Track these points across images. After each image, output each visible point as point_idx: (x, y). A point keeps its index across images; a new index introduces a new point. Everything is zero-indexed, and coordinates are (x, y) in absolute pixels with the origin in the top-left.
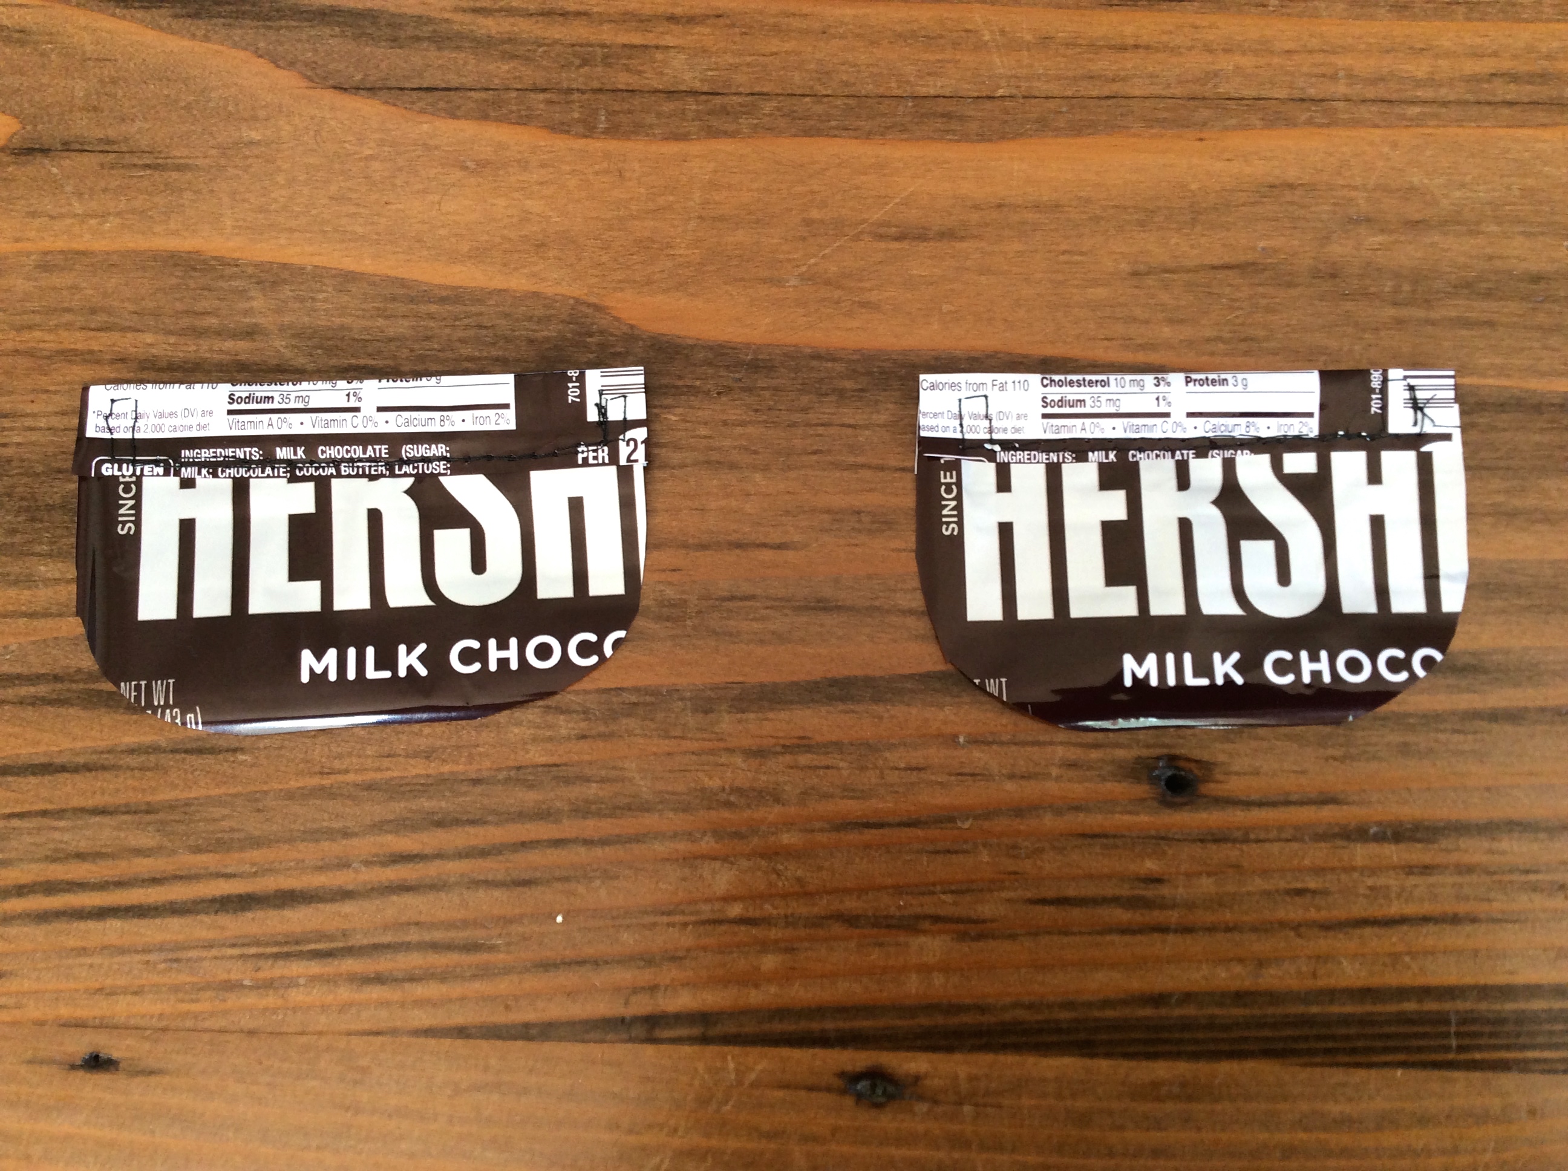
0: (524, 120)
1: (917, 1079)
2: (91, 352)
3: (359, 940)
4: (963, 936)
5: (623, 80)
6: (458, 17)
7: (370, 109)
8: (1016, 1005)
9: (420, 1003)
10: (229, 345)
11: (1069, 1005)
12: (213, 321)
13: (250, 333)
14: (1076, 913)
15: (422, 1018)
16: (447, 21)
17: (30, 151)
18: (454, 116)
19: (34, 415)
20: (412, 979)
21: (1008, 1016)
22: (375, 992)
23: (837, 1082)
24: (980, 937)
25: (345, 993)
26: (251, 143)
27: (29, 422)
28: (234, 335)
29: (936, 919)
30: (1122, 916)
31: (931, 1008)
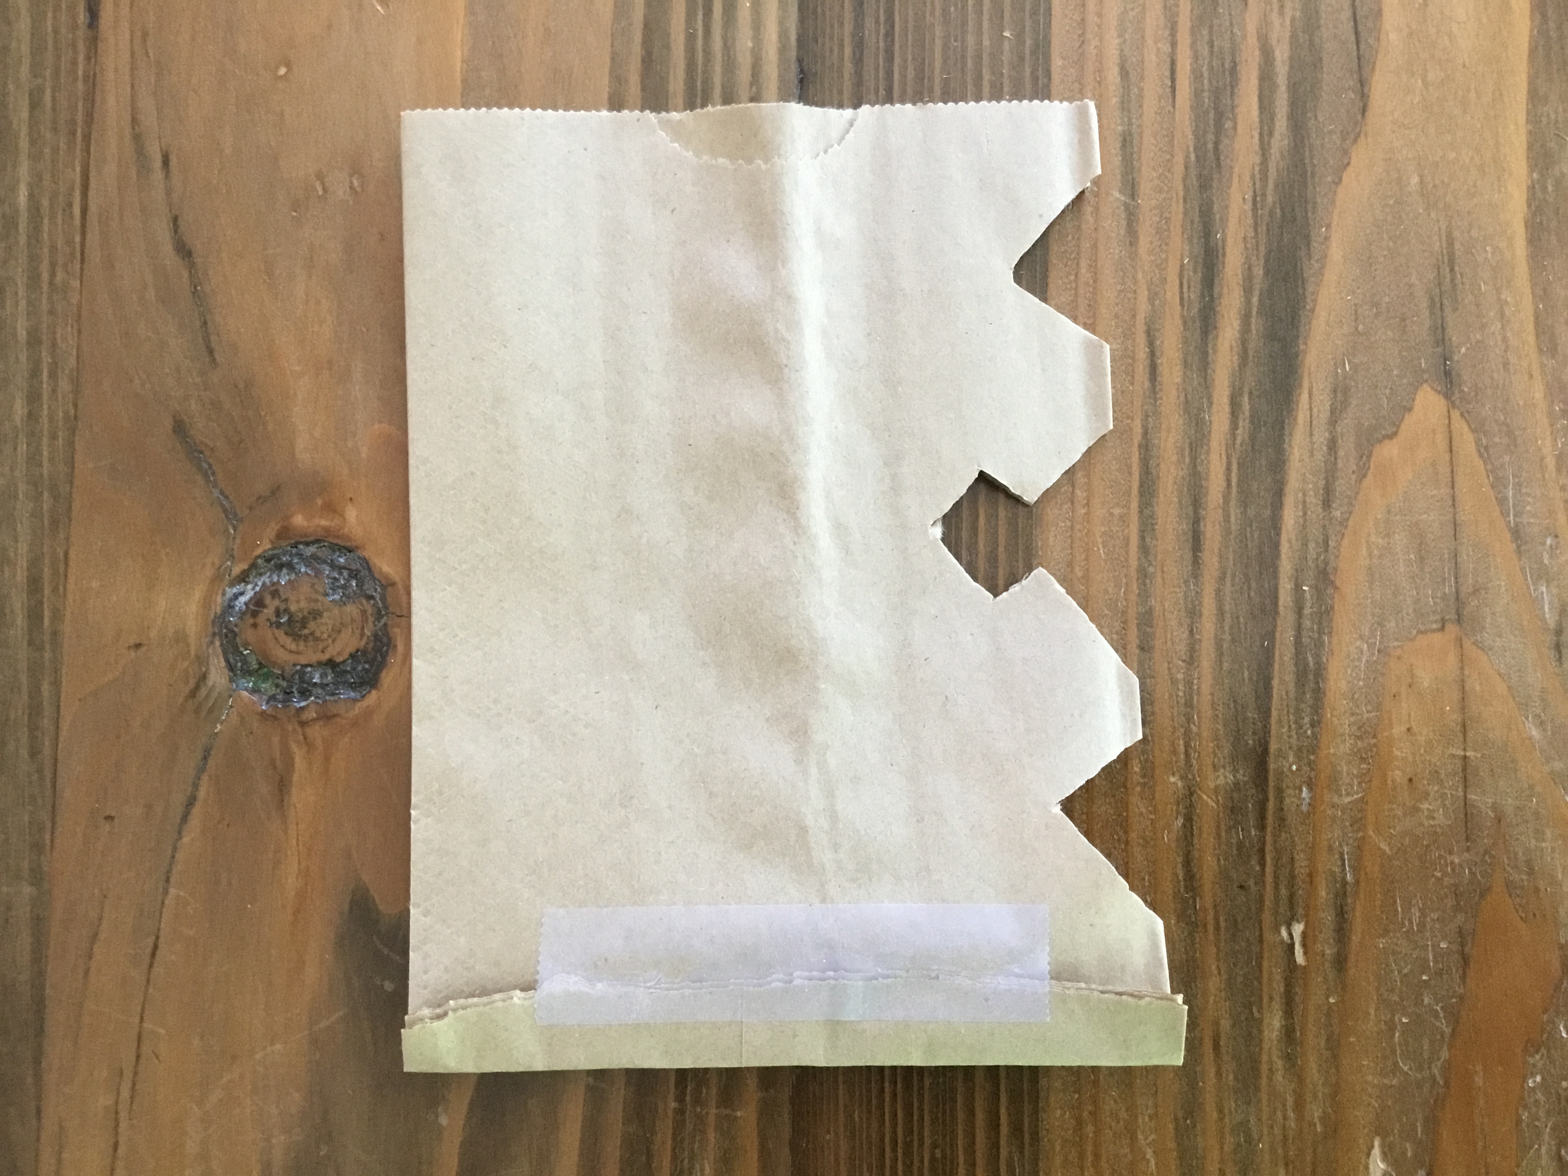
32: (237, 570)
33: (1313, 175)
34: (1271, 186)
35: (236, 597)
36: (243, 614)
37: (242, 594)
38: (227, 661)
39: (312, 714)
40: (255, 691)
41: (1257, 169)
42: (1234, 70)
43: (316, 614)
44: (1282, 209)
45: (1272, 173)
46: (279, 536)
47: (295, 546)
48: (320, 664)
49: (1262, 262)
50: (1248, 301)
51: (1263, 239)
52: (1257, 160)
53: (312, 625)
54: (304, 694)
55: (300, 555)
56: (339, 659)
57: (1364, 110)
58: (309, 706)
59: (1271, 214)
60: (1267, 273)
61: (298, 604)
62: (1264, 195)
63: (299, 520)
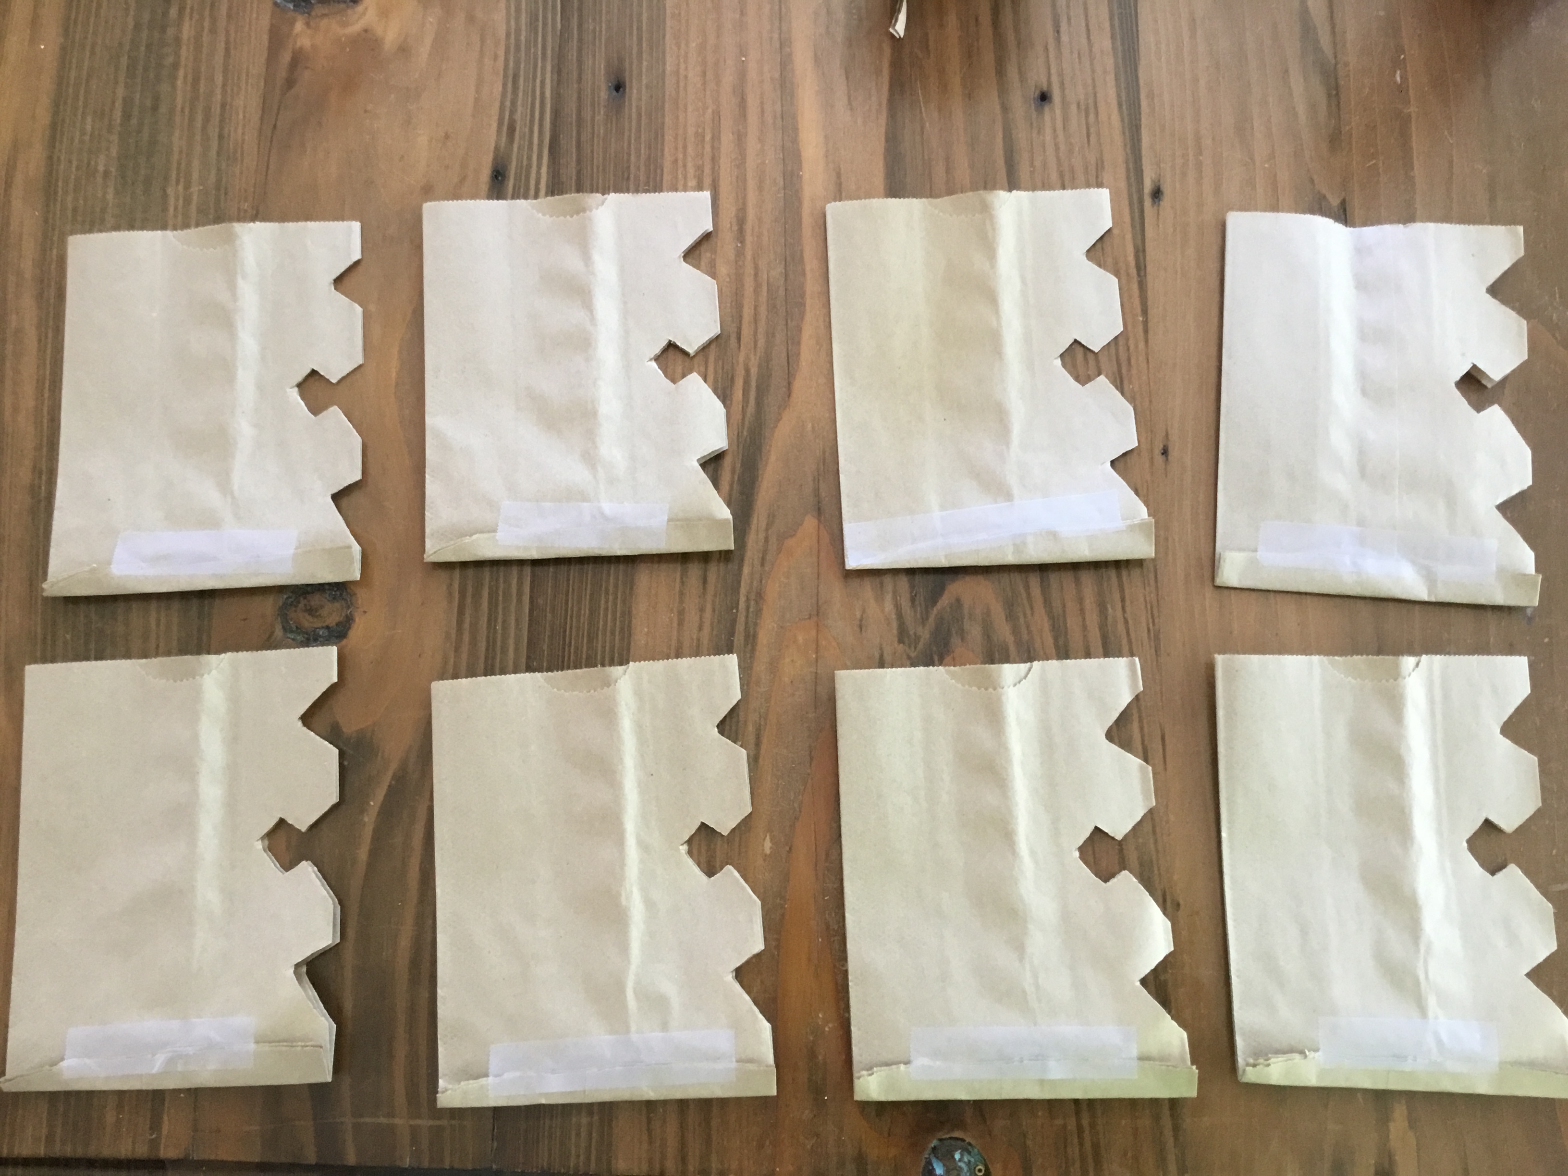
0: (800, 330)
1: (1153, 181)
3: (1115, 368)
4: (1103, 167)
5: (782, 292)
6: (758, 354)
7: (797, 384)
8: (1125, 150)
9: (1137, 346)
11: (1124, 133)
14: (1092, 130)
15: (1142, 345)
16: (760, 358)
17: (819, 509)
18: (799, 354)
20: (1128, 349)
21: (1129, 151)
22: (1133, 361)
23: (1155, 207)
24: (1103, 162)
25: (1134, 371)
26: (813, 428)
29: (1097, 177)
30: (1092, 117)
31: (1128, 178)
33: (765, 424)
34: (746, 429)
36: (291, 606)
38: (283, 626)
41: (740, 421)
42: (732, 377)
43: (322, 606)
44: (750, 438)
45: (747, 423)
48: (323, 628)
49: (740, 461)
50: (733, 478)
51: (741, 451)
52: (741, 417)
53: (320, 611)
56: (331, 626)
57: (789, 396)
59: (745, 440)
60: (742, 466)
61: (315, 602)
62: (742, 432)
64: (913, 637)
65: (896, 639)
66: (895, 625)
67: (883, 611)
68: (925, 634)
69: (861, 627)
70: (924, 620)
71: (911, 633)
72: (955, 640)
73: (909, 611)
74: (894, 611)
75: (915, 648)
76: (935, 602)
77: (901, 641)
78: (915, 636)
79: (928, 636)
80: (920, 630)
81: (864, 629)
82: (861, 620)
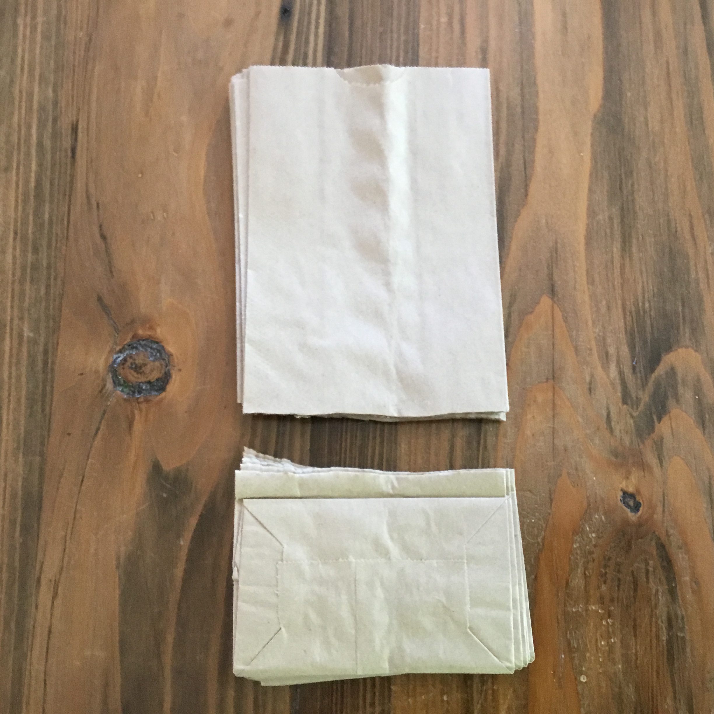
0: (534, 140)
2: (621, 267)
7: (533, 186)
10: (615, 225)
12: (608, 231)
13: (611, 219)
16: (503, 163)
17: (553, 291)
18: (534, 161)
19: (643, 283)
27: (645, 284)
28: (612, 224)
32: (118, 348)
35: (117, 358)
36: (119, 365)
37: (119, 357)
38: (113, 380)
39: (142, 400)
40: (122, 391)
43: (145, 365)
46: (133, 337)
47: (139, 341)
48: (146, 382)
53: (143, 369)
54: (140, 393)
55: (140, 344)
56: (152, 381)
57: (527, 196)
58: (141, 397)
61: (139, 361)
63: (140, 332)
64: (635, 398)
65: (621, 400)
66: (619, 388)
67: (608, 377)
68: (645, 397)
69: (590, 390)
70: (644, 385)
71: (634, 395)
72: (671, 403)
73: (631, 378)
74: (618, 378)
75: (637, 408)
76: (653, 370)
77: (624, 402)
78: (637, 398)
79: (647, 399)
80: (641, 393)
81: (593, 391)
82: (590, 383)
